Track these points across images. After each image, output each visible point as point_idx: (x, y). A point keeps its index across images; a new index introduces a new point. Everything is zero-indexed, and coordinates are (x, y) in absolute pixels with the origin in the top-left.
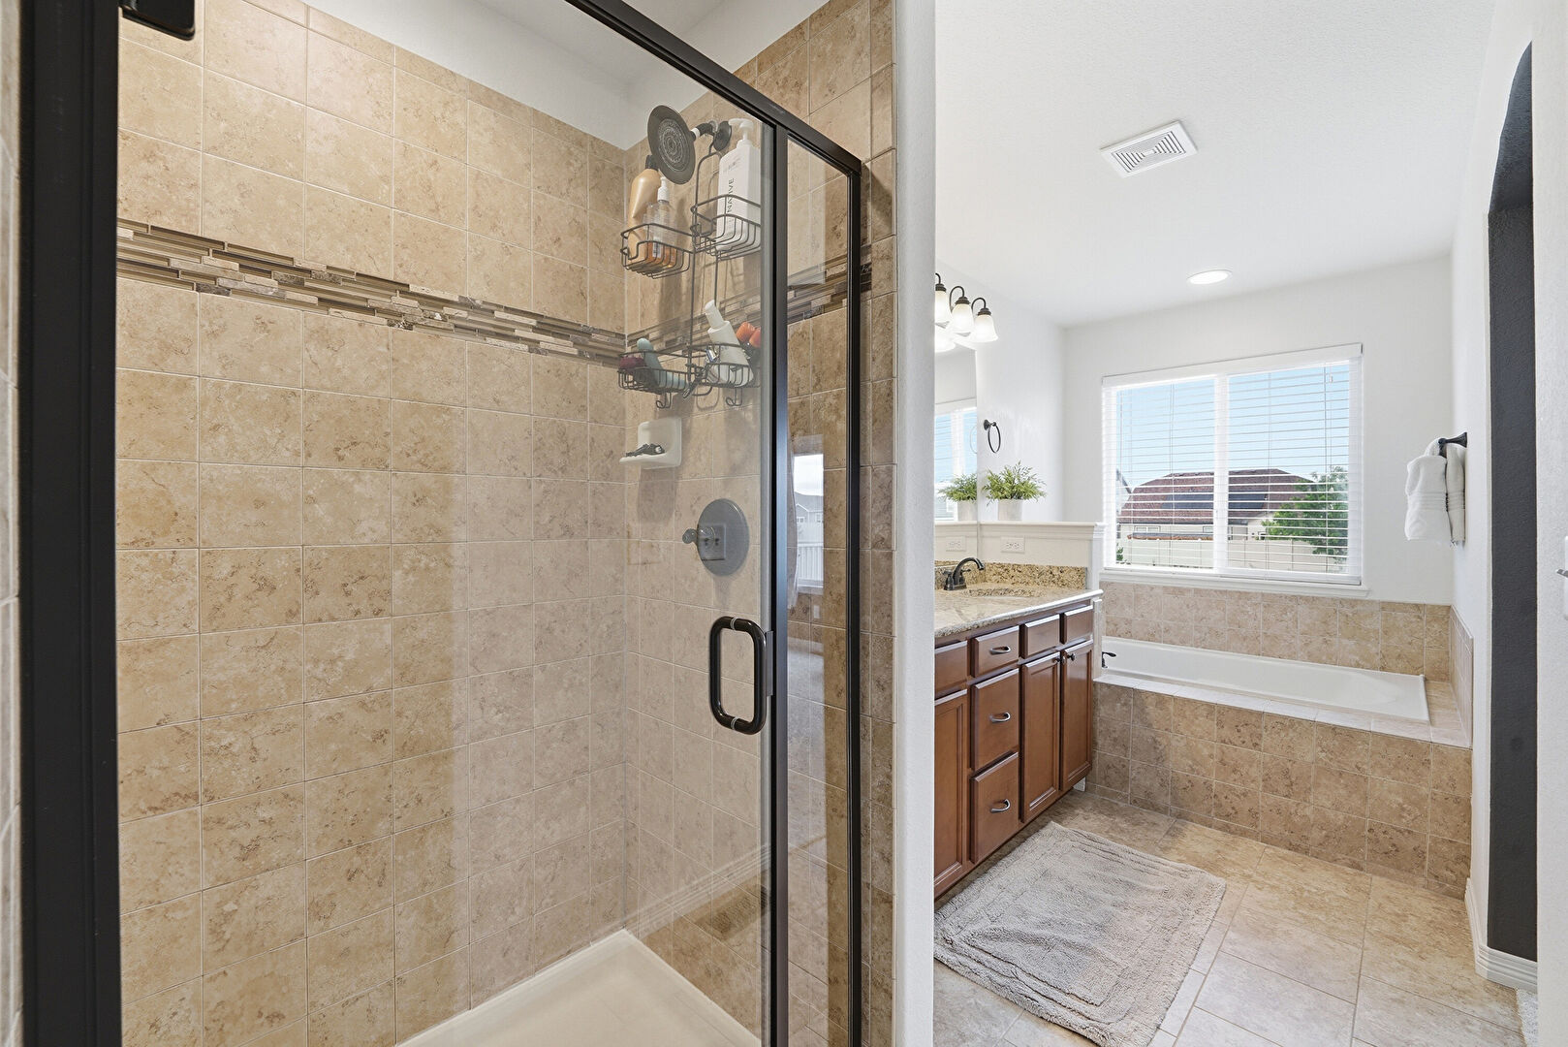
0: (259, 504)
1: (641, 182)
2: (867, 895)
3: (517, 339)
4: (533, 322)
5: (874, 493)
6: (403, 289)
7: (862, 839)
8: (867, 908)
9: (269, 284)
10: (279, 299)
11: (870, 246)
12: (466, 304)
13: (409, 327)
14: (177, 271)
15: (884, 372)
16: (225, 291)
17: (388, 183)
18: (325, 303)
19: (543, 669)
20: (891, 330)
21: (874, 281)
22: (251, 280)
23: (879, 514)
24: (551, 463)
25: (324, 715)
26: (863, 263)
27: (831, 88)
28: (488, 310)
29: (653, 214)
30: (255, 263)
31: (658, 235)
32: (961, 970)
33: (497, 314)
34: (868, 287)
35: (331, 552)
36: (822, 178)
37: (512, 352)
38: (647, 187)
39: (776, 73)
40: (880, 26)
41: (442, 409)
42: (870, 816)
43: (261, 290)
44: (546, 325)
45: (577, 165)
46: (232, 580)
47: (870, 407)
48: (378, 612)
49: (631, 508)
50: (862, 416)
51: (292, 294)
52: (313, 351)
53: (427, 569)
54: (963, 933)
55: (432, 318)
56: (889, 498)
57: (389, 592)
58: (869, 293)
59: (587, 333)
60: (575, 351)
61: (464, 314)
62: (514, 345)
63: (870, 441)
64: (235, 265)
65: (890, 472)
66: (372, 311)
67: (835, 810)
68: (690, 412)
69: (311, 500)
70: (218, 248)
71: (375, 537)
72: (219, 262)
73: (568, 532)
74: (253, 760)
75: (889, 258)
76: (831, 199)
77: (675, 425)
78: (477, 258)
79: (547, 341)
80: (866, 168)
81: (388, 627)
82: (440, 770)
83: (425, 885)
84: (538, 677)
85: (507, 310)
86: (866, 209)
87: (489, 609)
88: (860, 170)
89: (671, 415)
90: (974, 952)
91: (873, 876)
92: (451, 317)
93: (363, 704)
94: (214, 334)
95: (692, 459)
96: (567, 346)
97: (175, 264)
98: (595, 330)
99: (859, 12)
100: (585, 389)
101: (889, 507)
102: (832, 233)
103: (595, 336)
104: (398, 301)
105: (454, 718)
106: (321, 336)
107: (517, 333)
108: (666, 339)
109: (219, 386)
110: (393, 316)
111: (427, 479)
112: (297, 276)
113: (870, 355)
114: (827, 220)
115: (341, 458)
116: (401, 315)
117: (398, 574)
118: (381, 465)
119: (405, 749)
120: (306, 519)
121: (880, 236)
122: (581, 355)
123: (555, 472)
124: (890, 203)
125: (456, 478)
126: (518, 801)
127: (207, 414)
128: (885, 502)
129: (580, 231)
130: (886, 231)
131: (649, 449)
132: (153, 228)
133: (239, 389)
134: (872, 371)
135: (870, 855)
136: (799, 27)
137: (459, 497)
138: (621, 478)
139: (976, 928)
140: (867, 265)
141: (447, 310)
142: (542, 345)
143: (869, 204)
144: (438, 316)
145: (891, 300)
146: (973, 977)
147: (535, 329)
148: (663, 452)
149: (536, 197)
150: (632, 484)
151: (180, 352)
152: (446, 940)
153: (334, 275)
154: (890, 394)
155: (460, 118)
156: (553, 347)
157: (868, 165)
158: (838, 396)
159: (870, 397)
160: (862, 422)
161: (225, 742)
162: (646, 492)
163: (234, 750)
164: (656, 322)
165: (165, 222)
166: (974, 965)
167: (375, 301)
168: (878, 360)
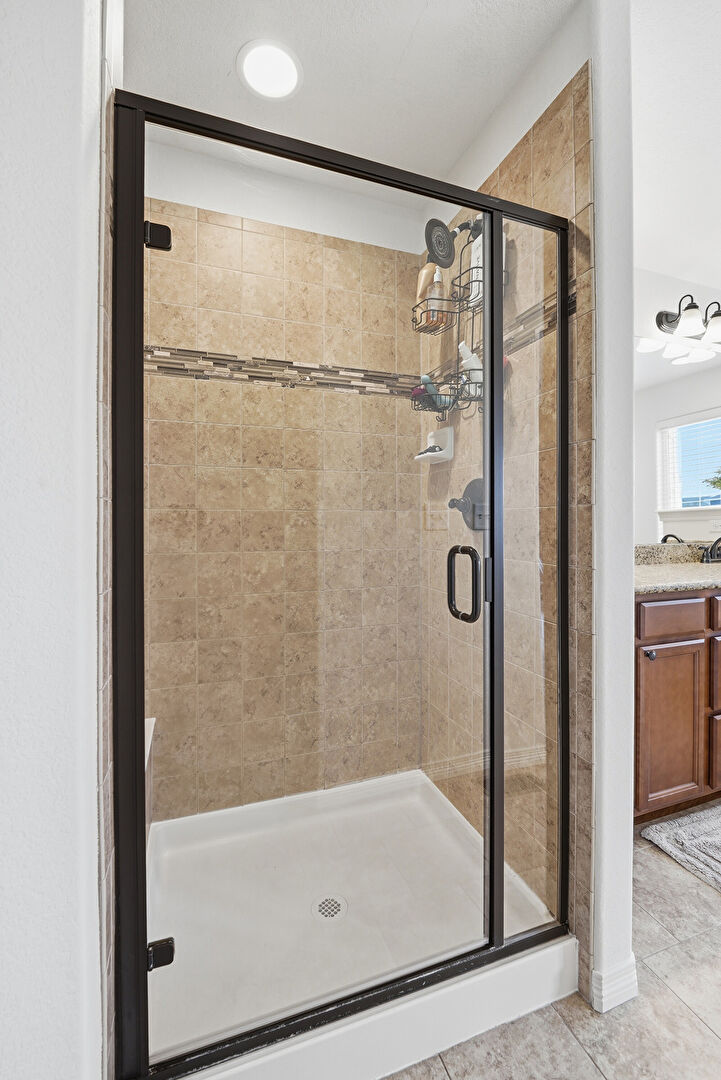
0: (223, 487)
1: (424, 273)
2: (574, 762)
3: (352, 387)
4: (362, 375)
5: (579, 463)
6: (289, 365)
7: (570, 720)
8: (574, 772)
9: (226, 371)
10: (231, 378)
11: (575, 281)
12: (323, 369)
13: (293, 386)
14: (187, 370)
15: (586, 372)
16: (207, 377)
17: (281, 306)
18: (252, 378)
19: (368, 591)
20: (590, 339)
21: (578, 305)
22: (219, 370)
23: (582, 478)
24: (373, 462)
25: (251, 602)
26: (570, 294)
27: (547, 173)
28: (335, 371)
29: (430, 292)
30: (219, 361)
31: (434, 305)
32: (688, 866)
33: (341, 373)
34: (574, 311)
35: (255, 514)
36: (541, 239)
37: (349, 395)
38: (427, 275)
39: (511, 174)
40: (580, 116)
41: (311, 432)
42: (576, 703)
43: (223, 375)
44: (369, 377)
45: (388, 272)
46: (211, 526)
47: (575, 399)
48: (278, 548)
49: (424, 491)
50: (570, 407)
51: (236, 375)
52: (246, 405)
53: (303, 525)
54: (696, 841)
55: (305, 379)
56: (589, 465)
57: (283, 537)
58: (574, 315)
59: (396, 379)
60: (388, 391)
61: (322, 375)
62: (350, 391)
63: (576, 425)
64: (211, 363)
65: (590, 445)
66: (273, 379)
67: (551, 698)
68: (458, 422)
69: (245, 485)
70: (203, 355)
71: (276, 506)
72: (205, 363)
73: (384, 506)
74: (220, 621)
75: (589, 286)
76: (547, 252)
77: (449, 431)
78: (329, 341)
79: (370, 386)
80: (572, 223)
81: (282, 557)
82: (309, 643)
83: (300, 708)
84: (365, 596)
85: (347, 369)
86: (572, 254)
87: (336, 551)
88: (567, 226)
89: (447, 425)
90: (703, 857)
91: (578, 749)
92: (316, 378)
93: (270, 599)
94: (203, 400)
95: (460, 453)
96: (383, 388)
97: (187, 366)
98: (401, 376)
99: (565, 111)
100: (394, 414)
101: (589, 473)
102: (549, 276)
103: (401, 380)
104: (288, 372)
105: (317, 614)
106: (250, 396)
107: (353, 383)
108: (444, 374)
109: (205, 427)
110: (284, 381)
111: (302, 473)
112: (238, 365)
113: (575, 361)
114: (545, 268)
115: (259, 462)
116: (289, 379)
117: (287, 527)
118: (279, 465)
119: (291, 627)
120: (243, 495)
121: (582, 271)
122: (391, 392)
123: (375, 468)
124: (589, 244)
125: (318, 473)
126: (353, 670)
127: (200, 441)
128: (587, 469)
129: (391, 313)
130: (586, 266)
131: (432, 449)
132: (179, 350)
133: (213, 427)
134: (578, 373)
135: (576, 733)
136: (526, 136)
137: (320, 484)
138: (418, 471)
139: (709, 840)
140: (573, 295)
141: (313, 374)
142: (367, 389)
143: (575, 249)
144: (308, 379)
145: (590, 317)
146: (698, 874)
147: (363, 380)
148: (441, 450)
149: (363, 298)
150: (425, 475)
151: (188, 410)
152: (313, 743)
153: (257, 362)
154: (590, 387)
155: (319, 260)
156: (374, 390)
157: (574, 221)
158: (553, 395)
159: (576, 392)
160: (570, 411)
161: (207, 610)
162: (433, 480)
163: (212, 614)
164: (438, 364)
165: (182, 346)
166: (702, 866)
167: (276, 374)
168: (581, 364)
